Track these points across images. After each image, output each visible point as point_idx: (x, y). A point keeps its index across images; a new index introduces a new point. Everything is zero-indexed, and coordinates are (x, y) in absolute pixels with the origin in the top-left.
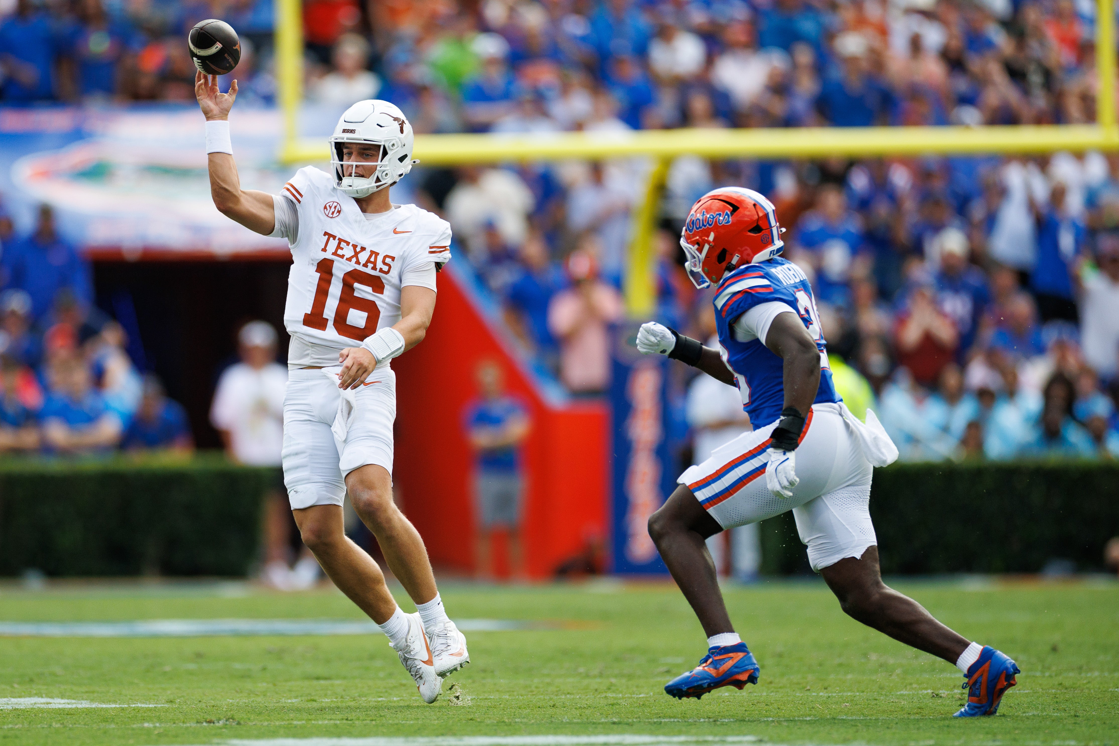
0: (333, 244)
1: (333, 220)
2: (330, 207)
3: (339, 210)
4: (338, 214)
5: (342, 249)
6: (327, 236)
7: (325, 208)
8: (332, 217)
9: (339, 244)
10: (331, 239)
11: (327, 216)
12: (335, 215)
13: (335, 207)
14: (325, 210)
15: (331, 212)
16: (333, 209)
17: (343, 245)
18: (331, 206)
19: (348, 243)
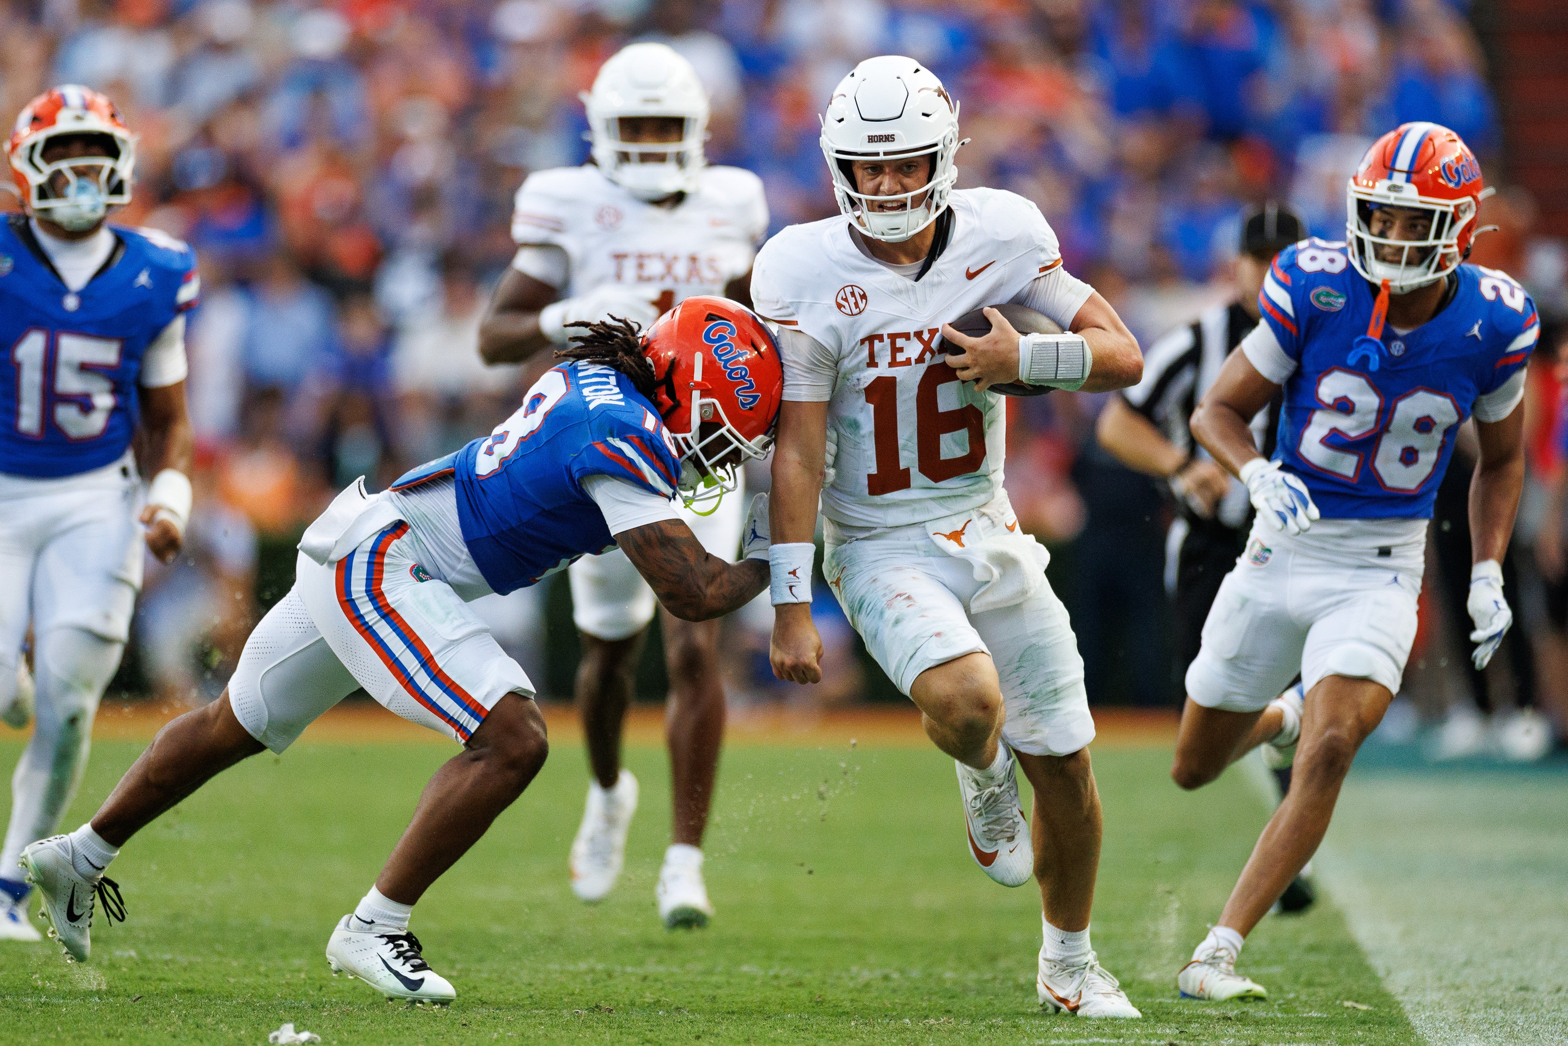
0: (883, 349)
1: (863, 314)
2: (846, 300)
3: (862, 293)
4: (864, 301)
5: (901, 350)
6: (867, 343)
7: (839, 306)
8: (860, 312)
9: (893, 343)
10: (876, 342)
11: (852, 315)
12: (862, 306)
13: (853, 294)
14: (842, 309)
15: (853, 306)
16: (852, 300)
17: (900, 342)
18: (844, 297)
19: (907, 336)
